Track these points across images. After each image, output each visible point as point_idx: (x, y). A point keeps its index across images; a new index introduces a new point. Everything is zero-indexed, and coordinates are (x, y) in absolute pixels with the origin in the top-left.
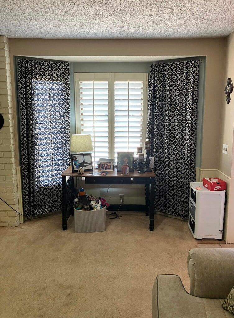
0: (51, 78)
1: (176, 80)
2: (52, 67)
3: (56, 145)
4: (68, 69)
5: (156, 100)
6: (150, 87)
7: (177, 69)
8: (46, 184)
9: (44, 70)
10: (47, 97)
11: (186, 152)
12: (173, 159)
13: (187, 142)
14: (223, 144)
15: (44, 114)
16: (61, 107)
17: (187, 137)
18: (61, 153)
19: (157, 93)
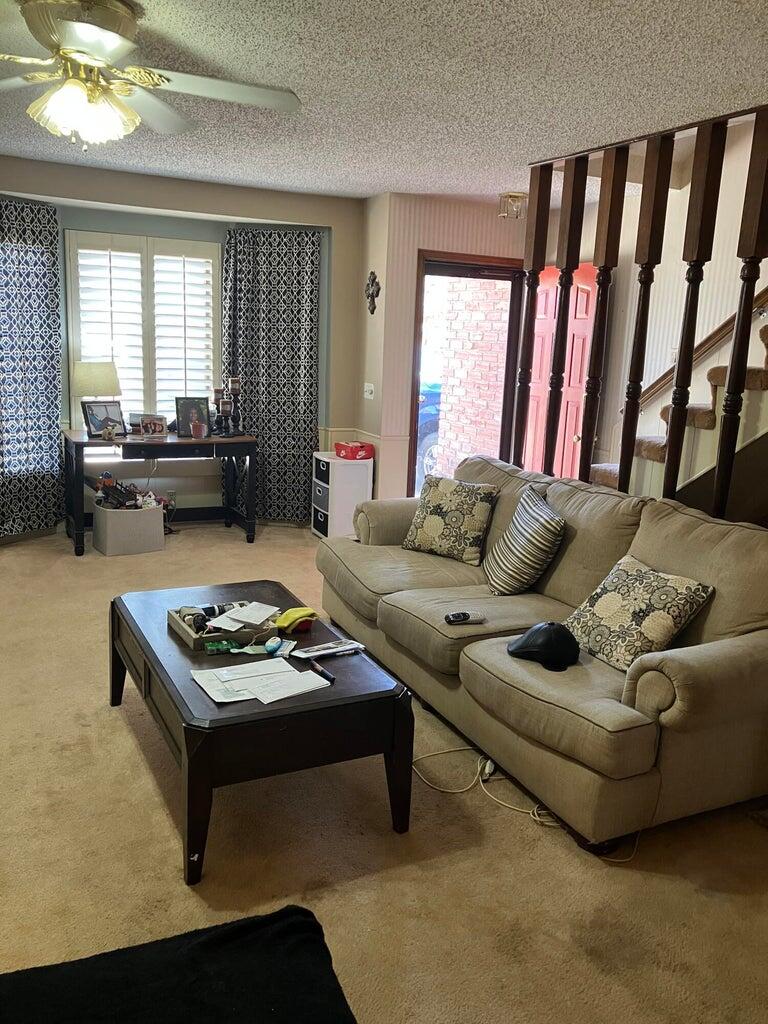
0: (22, 237)
1: (278, 265)
2: (24, 214)
3: (32, 383)
4: (55, 221)
5: (241, 299)
6: (227, 272)
7: (279, 244)
8: (15, 470)
9: (8, 220)
10: (15, 279)
11: (302, 398)
12: (278, 413)
13: (303, 380)
14: (366, 384)
15: (9, 315)
16: (43, 301)
17: (302, 371)
18: (43, 403)
19: (242, 286)
